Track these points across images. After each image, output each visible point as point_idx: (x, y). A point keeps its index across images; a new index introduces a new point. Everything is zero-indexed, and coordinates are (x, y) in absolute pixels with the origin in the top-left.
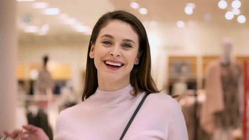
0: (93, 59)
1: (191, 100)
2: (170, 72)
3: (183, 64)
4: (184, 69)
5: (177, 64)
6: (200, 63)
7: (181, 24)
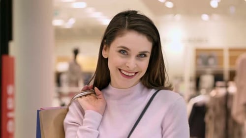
0: (107, 59)
1: (221, 92)
2: (197, 64)
3: (210, 57)
4: (211, 61)
5: (204, 57)
6: (226, 55)
7: (205, 17)
